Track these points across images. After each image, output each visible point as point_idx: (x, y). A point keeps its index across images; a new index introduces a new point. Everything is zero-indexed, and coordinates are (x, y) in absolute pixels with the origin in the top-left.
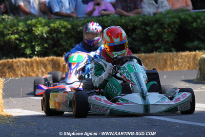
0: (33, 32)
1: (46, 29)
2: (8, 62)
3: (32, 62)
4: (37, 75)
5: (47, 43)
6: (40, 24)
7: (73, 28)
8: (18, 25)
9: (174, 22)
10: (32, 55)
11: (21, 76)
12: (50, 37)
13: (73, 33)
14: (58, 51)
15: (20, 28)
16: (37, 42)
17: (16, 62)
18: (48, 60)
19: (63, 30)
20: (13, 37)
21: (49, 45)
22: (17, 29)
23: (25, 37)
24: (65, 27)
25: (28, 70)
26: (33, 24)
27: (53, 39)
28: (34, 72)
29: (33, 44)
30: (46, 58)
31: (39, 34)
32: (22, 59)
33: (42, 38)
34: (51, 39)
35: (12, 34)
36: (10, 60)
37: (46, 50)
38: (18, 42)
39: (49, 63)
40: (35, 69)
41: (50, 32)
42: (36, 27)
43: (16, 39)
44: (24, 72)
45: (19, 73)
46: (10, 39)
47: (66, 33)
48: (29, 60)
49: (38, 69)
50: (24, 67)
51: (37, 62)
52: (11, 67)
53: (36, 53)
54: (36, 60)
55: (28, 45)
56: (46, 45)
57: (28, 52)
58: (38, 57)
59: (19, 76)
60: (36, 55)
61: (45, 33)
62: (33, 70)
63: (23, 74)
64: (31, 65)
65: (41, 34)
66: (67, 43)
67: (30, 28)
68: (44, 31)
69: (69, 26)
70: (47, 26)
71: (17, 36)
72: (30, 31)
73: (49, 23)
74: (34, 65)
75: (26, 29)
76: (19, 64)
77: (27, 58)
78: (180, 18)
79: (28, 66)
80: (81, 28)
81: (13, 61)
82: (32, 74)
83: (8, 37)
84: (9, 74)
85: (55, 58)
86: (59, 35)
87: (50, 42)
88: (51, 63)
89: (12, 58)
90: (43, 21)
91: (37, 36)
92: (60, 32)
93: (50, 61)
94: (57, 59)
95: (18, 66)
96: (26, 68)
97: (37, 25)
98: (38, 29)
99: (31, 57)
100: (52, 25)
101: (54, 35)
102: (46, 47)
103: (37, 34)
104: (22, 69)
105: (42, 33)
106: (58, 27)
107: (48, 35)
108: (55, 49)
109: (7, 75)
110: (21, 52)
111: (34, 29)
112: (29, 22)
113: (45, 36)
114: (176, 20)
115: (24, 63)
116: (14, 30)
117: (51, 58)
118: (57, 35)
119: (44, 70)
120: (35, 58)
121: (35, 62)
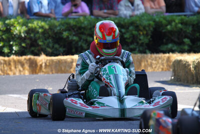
0: (12, 31)
1: (24, 28)
3: (10, 61)
4: (14, 74)
5: (24, 42)
6: (18, 24)
7: (50, 28)
9: (149, 25)
10: (9, 54)
12: (28, 37)
13: (50, 33)
14: (36, 51)
16: (15, 41)
18: (25, 59)
19: (40, 30)
21: (26, 45)
23: (3, 36)
24: (42, 27)
25: (6, 68)
26: (11, 23)
27: (30, 39)
28: (11, 71)
29: (11, 43)
30: (24, 57)
31: (17, 34)
32: (0, 58)
33: (20, 37)
34: (28, 39)
37: (23, 49)
39: (26, 62)
40: (13, 68)
41: (27, 32)
42: (15, 26)
44: (1, 70)
47: (43, 33)
48: (6, 58)
49: (16, 68)
50: (2, 65)
51: (14, 61)
53: (13, 52)
54: (13, 59)
55: (6, 44)
56: (23, 45)
57: (6, 50)
58: (16, 56)
60: (14, 54)
61: (23, 33)
62: (10, 69)
64: (8, 64)
65: (18, 34)
66: (44, 44)
67: (8, 27)
68: (22, 31)
69: (47, 27)
70: (25, 25)
72: (8, 30)
73: (27, 23)
74: (12, 64)
75: (5, 29)
77: (4, 56)
78: (154, 21)
79: (6, 64)
80: (58, 28)
82: (10, 73)
85: (32, 57)
86: (37, 35)
87: (28, 41)
88: (28, 62)
90: (21, 20)
91: (15, 35)
92: (38, 32)
93: (27, 60)
94: (34, 59)
96: (4, 66)
97: (15, 25)
98: (16, 29)
99: (8, 56)
100: (30, 25)
101: (32, 35)
102: (23, 47)
103: (15, 33)
105: (20, 33)
106: (36, 28)
107: (26, 35)
108: (33, 48)
111: (12, 28)
112: (7, 22)
113: (23, 35)
114: (151, 23)
115: (2, 61)
117: (29, 57)
118: (35, 36)
119: (21, 69)
120: (13, 57)
121: (12, 61)
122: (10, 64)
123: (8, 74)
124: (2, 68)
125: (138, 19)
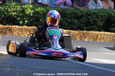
0: (25, 12)
1: (33, 11)
2: (9, 27)
3: (22, 29)
4: (25, 36)
5: (32, 19)
6: (29, 8)
8: (17, 7)
9: (104, 15)
10: (23, 25)
11: (16, 35)
12: (34, 16)
14: (38, 24)
15: (18, 9)
16: (26, 18)
17: (14, 28)
18: (31, 28)
19: (42, 13)
20: (13, 13)
21: (33, 21)
22: (16, 10)
23: (20, 14)
24: (43, 11)
25: (20, 33)
26: (26, 7)
27: (36, 17)
28: (23, 34)
29: (24, 18)
30: (31, 27)
31: (28, 14)
32: (17, 27)
33: (30, 16)
34: (34, 17)
35: (13, 12)
36: (11, 26)
37: (31, 23)
38: (16, 17)
39: (32, 30)
40: (24, 33)
41: (34, 13)
42: (27, 9)
43: (15, 15)
44: (17, 33)
45: (15, 34)
46: (12, 14)
47: (43, 15)
48: (21, 27)
50: (18, 31)
51: (25, 29)
52: (10, 30)
53: (25, 24)
54: (25, 28)
55: (21, 19)
56: (31, 20)
57: (21, 23)
58: (26, 26)
59: (15, 36)
62: (22, 33)
63: (17, 35)
66: (43, 21)
67: (23, 10)
68: (31, 12)
69: (46, 11)
70: (33, 9)
71: (15, 13)
74: (24, 30)
75: (21, 10)
76: (15, 29)
77: (20, 26)
78: (108, 14)
79: (20, 30)
81: (12, 27)
82: (22, 35)
83: (11, 13)
84: (9, 33)
86: (39, 16)
89: (12, 25)
90: (31, 6)
91: (27, 14)
92: (40, 14)
93: (33, 29)
95: (14, 30)
96: (19, 31)
98: (28, 11)
99: (22, 26)
100: (36, 9)
101: (37, 15)
102: (31, 21)
103: (27, 13)
104: (16, 32)
105: (30, 13)
106: (39, 11)
107: (33, 15)
109: (8, 34)
110: (17, 22)
111: (25, 10)
112: (23, 6)
113: (32, 15)
114: (106, 14)
115: (18, 28)
116: (14, 10)
117: (34, 27)
118: (38, 15)
120: (25, 27)
121: (24, 29)
122: (22, 30)
123: (21, 36)
124: (18, 32)
125: (98, 11)
